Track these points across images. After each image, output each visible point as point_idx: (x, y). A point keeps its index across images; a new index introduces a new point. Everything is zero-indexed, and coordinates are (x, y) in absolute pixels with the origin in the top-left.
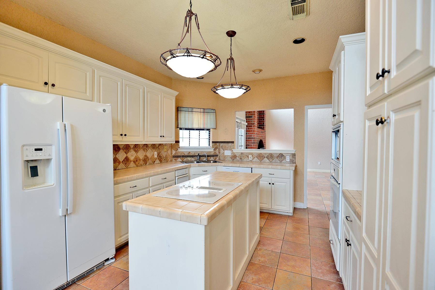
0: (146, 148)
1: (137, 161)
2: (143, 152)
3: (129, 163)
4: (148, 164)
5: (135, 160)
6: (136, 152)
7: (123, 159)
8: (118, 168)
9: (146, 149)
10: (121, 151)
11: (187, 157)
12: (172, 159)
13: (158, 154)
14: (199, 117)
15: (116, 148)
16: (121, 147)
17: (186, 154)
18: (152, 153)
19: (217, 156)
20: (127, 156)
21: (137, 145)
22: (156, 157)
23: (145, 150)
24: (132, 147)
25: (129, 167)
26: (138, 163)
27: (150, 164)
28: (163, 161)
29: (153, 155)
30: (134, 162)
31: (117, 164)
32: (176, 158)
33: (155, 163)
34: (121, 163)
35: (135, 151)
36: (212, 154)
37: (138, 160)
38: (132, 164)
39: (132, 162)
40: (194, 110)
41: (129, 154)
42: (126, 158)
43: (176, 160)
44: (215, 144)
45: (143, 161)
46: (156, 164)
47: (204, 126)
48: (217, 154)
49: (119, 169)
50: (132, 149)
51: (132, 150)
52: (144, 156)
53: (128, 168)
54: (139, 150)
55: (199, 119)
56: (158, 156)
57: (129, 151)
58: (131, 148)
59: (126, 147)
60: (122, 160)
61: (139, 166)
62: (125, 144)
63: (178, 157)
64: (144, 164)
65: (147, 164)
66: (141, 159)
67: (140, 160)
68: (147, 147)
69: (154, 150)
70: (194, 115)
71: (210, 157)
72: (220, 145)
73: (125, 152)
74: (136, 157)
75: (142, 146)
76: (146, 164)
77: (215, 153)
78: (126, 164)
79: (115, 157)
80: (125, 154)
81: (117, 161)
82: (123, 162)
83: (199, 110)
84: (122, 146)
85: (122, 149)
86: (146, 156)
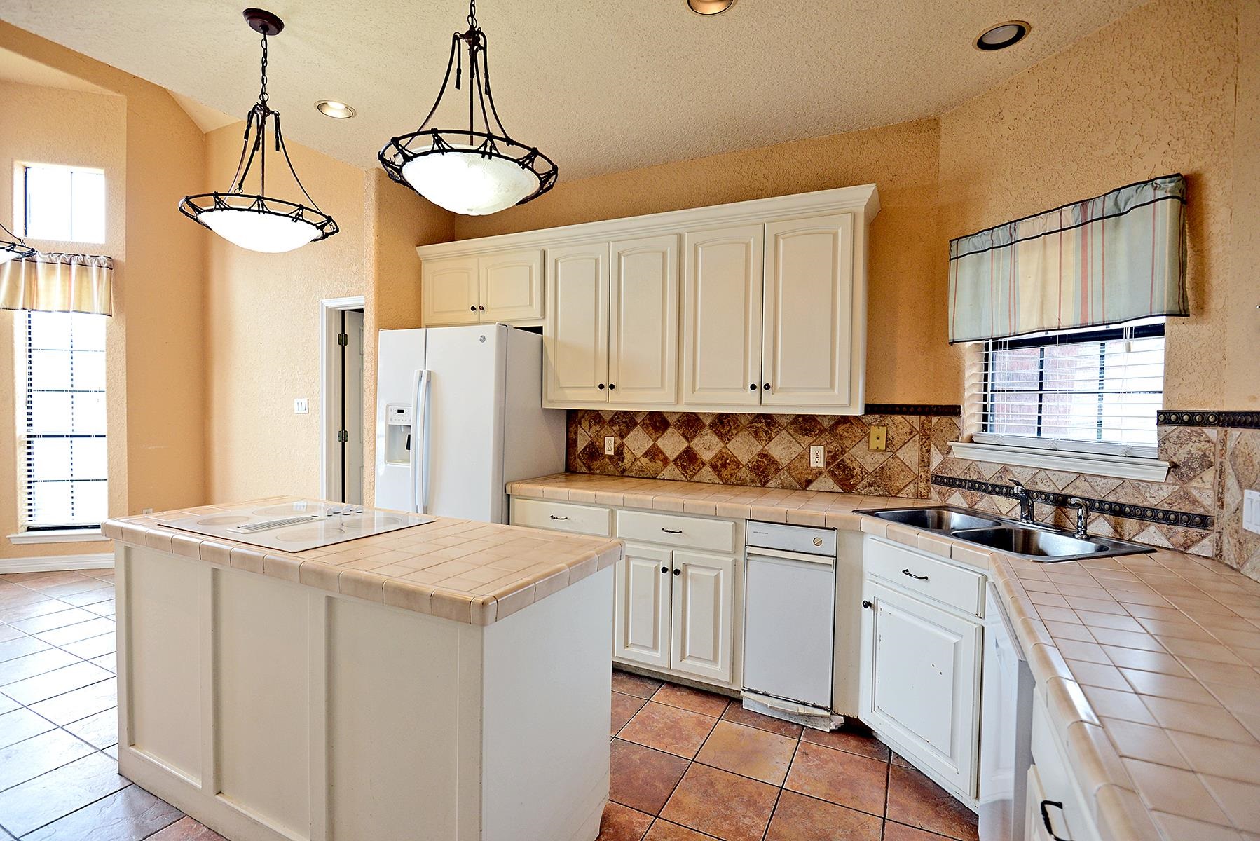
0: (767, 429)
1: (724, 466)
2: (753, 440)
3: (697, 468)
4: (772, 484)
5: (718, 464)
6: (722, 439)
7: (678, 454)
8: (661, 474)
9: (766, 432)
10: (671, 429)
11: (990, 493)
12: (929, 492)
13: (832, 458)
14: (1053, 261)
15: (655, 422)
16: (672, 420)
17: (988, 476)
18: (797, 449)
19: (1204, 522)
20: (689, 447)
21: (728, 415)
22: (822, 464)
23: (762, 434)
24: (708, 421)
25: (695, 478)
26: (731, 475)
27: (783, 487)
28: (860, 487)
29: (805, 456)
30: (715, 468)
31: (660, 463)
32: (944, 489)
33: (811, 487)
34: (672, 464)
35: (718, 436)
36: (1151, 502)
37: (729, 464)
38: (706, 473)
39: (707, 468)
40: (1023, 230)
41: (695, 441)
42: (685, 452)
43: (944, 495)
44: (1188, 429)
45: (751, 470)
46: (818, 491)
47: (1084, 312)
48: (1200, 511)
49: (664, 479)
50: (707, 428)
51: (707, 430)
52: (755, 453)
53: (690, 481)
54: (734, 432)
55: (1053, 275)
56: (828, 464)
57: (696, 432)
58: (704, 426)
59: (689, 421)
60: (675, 456)
61: (734, 484)
62: (684, 413)
63: (952, 486)
64: (753, 481)
65: (768, 485)
66: (744, 463)
67: (738, 464)
68: (768, 425)
69: (808, 439)
70: (1021, 258)
71: (1142, 516)
72: (1224, 442)
73: (683, 433)
74: (720, 452)
75: (748, 422)
76: (767, 482)
77: (1187, 496)
78: (684, 468)
79: (654, 444)
80: (683, 440)
81: (658, 455)
82: (675, 460)
83: (1052, 222)
84: (675, 418)
85: (675, 426)
86: (766, 455)
